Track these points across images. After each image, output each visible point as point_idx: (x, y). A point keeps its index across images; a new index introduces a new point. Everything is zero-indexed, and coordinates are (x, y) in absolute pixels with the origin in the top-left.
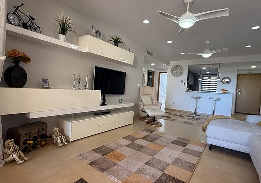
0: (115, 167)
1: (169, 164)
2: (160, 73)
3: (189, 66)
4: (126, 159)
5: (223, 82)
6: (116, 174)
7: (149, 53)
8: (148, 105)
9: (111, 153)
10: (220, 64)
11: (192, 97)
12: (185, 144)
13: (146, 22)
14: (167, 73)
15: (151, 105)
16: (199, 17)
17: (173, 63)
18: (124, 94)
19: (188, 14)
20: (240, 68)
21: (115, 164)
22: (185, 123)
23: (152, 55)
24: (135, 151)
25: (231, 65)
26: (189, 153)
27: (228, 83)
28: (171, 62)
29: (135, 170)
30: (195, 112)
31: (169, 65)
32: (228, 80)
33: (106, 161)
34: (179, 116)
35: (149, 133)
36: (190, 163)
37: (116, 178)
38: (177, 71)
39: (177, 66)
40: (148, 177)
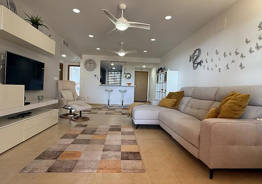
0: (79, 164)
1: (120, 146)
2: (69, 66)
3: (101, 61)
4: (83, 154)
5: (126, 77)
6: (86, 167)
7: (64, 43)
8: (70, 101)
9: (62, 154)
10: (125, 62)
11: (106, 90)
12: (119, 130)
13: (76, 11)
14: (79, 66)
15: (73, 100)
16: (132, 24)
17: (86, 57)
18: (42, 89)
19: (122, 19)
20: (137, 67)
21: (77, 161)
22: (106, 113)
23: (67, 45)
24: (86, 146)
25: (132, 64)
26: (126, 134)
27: (129, 78)
28: (83, 56)
29: (99, 159)
30: (109, 104)
31: (81, 58)
32: (129, 76)
33: (64, 162)
34: (98, 109)
35: (84, 128)
36: (132, 140)
37: (90, 170)
38: (90, 65)
39: (90, 60)
40: (113, 159)
